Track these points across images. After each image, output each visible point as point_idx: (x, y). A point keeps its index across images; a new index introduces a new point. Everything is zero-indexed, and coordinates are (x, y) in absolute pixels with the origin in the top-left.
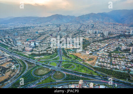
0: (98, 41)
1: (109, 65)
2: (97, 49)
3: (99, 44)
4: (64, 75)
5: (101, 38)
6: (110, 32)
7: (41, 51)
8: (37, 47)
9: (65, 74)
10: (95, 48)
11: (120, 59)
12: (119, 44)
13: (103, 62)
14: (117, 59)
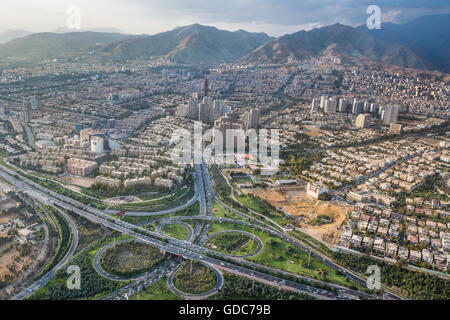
0: (355, 144)
1: (392, 247)
2: (349, 179)
3: (361, 157)
4: (216, 277)
5: (370, 134)
6: (407, 112)
7: (131, 176)
8: (116, 158)
9: (221, 273)
10: (344, 173)
11: (440, 225)
12: (438, 159)
13: (372, 234)
14: (428, 223)
